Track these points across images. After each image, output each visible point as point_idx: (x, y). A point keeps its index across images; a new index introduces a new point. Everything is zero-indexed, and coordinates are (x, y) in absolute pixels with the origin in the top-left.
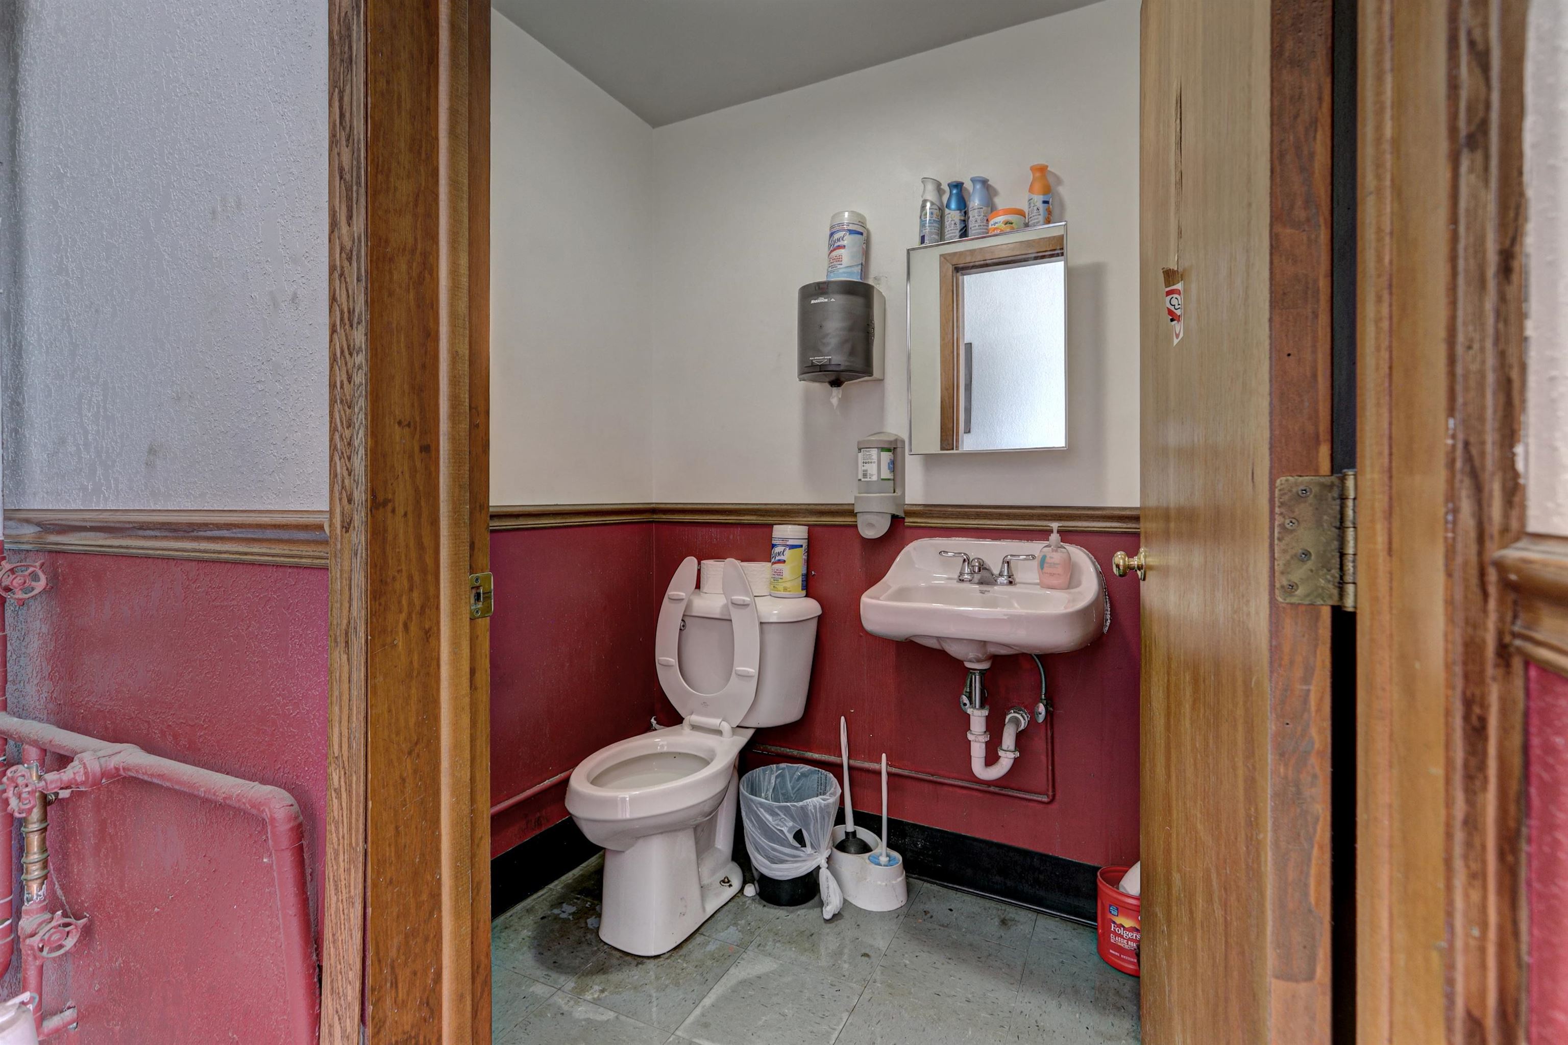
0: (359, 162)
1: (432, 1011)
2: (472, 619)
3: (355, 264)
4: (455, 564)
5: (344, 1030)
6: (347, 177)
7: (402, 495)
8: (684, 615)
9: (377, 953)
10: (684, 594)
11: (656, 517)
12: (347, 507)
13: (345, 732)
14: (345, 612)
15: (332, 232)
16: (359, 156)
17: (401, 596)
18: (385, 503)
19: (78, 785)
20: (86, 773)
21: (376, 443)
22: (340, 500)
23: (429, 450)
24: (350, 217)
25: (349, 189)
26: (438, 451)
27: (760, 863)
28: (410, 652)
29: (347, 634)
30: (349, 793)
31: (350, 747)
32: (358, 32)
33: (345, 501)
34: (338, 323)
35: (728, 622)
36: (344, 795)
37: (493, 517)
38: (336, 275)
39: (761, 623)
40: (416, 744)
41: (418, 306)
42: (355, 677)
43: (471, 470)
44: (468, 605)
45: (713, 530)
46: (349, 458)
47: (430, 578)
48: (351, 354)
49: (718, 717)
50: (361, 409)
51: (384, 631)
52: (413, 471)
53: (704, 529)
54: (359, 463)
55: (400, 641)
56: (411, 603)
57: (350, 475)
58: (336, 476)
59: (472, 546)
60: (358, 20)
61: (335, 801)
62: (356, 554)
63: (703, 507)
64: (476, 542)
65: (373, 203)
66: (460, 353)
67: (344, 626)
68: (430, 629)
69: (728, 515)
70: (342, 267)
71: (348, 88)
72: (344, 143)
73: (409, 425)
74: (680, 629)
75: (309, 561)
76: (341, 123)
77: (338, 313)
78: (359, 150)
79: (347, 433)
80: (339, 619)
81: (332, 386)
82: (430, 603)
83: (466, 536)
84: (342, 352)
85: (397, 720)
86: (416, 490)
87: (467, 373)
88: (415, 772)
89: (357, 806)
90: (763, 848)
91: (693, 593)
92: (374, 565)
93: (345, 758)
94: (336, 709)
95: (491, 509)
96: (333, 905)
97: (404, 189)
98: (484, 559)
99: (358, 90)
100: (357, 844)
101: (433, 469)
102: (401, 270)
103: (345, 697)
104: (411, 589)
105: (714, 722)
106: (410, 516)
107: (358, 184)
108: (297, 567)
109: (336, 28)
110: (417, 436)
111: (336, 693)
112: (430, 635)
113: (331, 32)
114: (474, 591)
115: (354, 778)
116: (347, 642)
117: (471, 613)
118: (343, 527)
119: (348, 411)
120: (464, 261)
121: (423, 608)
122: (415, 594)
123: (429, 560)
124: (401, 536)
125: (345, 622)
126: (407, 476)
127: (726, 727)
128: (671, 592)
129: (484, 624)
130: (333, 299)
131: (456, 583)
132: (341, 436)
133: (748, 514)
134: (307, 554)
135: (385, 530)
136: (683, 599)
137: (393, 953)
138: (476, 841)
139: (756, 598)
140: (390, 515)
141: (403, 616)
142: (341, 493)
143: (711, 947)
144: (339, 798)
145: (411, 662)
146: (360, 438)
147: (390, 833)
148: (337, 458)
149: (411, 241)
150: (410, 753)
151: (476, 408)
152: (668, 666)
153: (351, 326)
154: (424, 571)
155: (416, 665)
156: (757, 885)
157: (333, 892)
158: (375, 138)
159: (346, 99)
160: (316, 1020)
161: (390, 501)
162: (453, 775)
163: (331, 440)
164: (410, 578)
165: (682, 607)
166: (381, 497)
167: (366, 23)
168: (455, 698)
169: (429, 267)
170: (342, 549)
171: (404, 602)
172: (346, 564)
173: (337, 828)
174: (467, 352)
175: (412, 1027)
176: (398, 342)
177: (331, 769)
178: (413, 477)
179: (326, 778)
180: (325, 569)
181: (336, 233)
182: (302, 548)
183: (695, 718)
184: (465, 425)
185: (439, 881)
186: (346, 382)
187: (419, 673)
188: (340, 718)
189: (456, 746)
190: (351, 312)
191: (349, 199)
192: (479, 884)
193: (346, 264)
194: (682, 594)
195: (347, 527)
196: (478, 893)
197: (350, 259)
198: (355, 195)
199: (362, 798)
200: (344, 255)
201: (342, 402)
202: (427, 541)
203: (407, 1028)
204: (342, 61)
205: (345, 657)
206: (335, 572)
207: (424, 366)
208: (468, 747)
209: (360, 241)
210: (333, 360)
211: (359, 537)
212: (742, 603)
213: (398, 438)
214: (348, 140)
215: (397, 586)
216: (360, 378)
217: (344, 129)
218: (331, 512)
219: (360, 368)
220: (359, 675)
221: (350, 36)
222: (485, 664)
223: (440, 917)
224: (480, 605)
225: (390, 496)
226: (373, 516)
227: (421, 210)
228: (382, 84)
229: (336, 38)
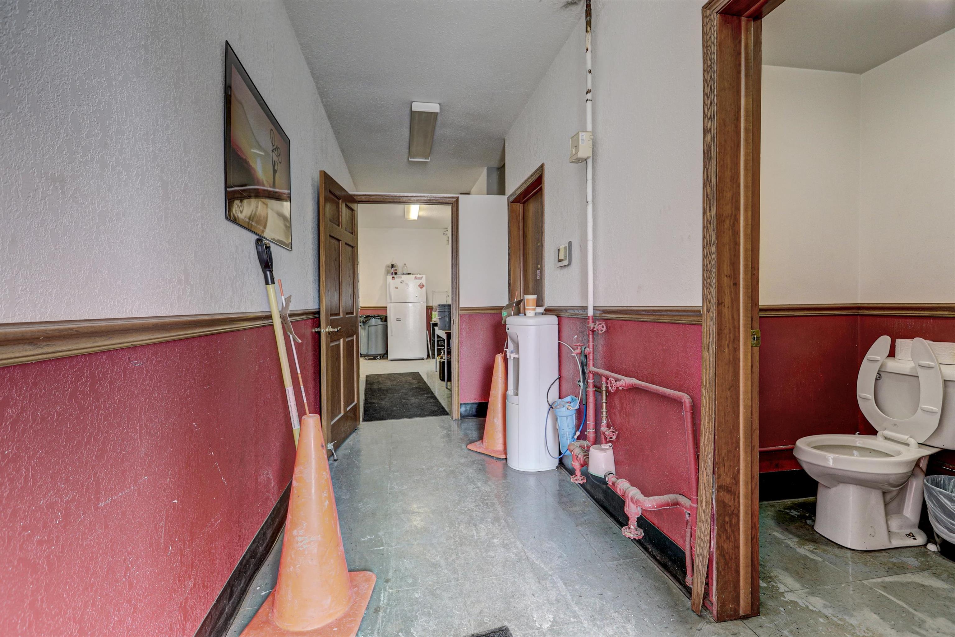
0: (714, 191)
1: (736, 482)
2: (752, 347)
3: (712, 225)
4: (745, 326)
5: (707, 473)
6: (709, 197)
7: (727, 300)
8: (879, 371)
9: (718, 452)
10: (879, 358)
11: (860, 312)
12: (709, 305)
13: (708, 378)
14: (708, 339)
15: (703, 215)
16: (714, 190)
17: (726, 335)
18: (722, 303)
19: (623, 387)
20: (625, 384)
21: (719, 283)
22: (706, 302)
23: (736, 284)
24: (710, 210)
25: (710, 201)
26: (739, 284)
27: (939, 529)
28: (729, 355)
29: (708, 346)
30: (709, 398)
31: (709, 383)
32: (714, 149)
33: (708, 303)
34: (706, 245)
35: (917, 378)
36: (707, 398)
37: (762, 310)
38: (705, 229)
39: (945, 380)
40: (731, 387)
41: (733, 235)
42: (711, 360)
43: (752, 291)
44: (750, 342)
45: (909, 321)
46: (710, 289)
47: (737, 330)
48: (710, 255)
49: (907, 435)
50: (714, 273)
51: (721, 346)
52: (731, 292)
53: (900, 320)
54: (713, 291)
55: (726, 350)
56: (730, 337)
57: (710, 294)
58: (705, 294)
59: (752, 319)
60: (714, 146)
61: (704, 400)
62: (712, 320)
63: (900, 305)
64: (754, 318)
65: (718, 204)
66: (748, 248)
67: (707, 344)
68: (736, 348)
69: (921, 311)
70: (707, 227)
71: (710, 167)
72: (708, 186)
73: (729, 277)
74: (876, 379)
75: (695, 322)
76: (707, 179)
77: (706, 242)
78: (714, 187)
79: (709, 281)
80: (705, 340)
81: (704, 265)
82: (736, 339)
83: (750, 316)
84: (707, 254)
85: (725, 377)
86: (732, 299)
87: (751, 255)
88: (731, 396)
89: (712, 402)
90: (942, 520)
91: (886, 359)
92: (718, 324)
93: (708, 386)
94: (705, 370)
95: (760, 307)
96: (704, 433)
97: (728, 195)
98: (756, 325)
99: (714, 168)
100: (712, 414)
101: (737, 291)
102: (727, 224)
103: (708, 367)
104: (730, 333)
105: (904, 437)
106: (730, 308)
107: (713, 199)
108: (690, 324)
109: (706, 148)
110: (732, 280)
111: (705, 365)
112: (736, 350)
113: (704, 150)
114: (753, 336)
115: (711, 393)
116: (708, 349)
117: (752, 344)
118: (707, 311)
119: (709, 273)
120: (750, 214)
121: (734, 340)
122: (731, 335)
123: (736, 323)
124: (727, 315)
125: (708, 342)
126: (729, 293)
127: (912, 442)
128: (869, 355)
129: (757, 349)
130: (704, 237)
131: (746, 332)
132: (707, 282)
133: (940, 311)
134: (694, 319)
135: (722, 313)
136: (878, 361)
137: (723, 454)
138: (753, 430)
139: (941, 365)
140: (723, 307)
141: (727, 342)
142: (706, 300)
143: (894, 560)
144: (706, 399)
145: (730, 359)
146: (714, 282)
147: (723, 414)
148: (705, 289)
149: (730, 213)
150: (729, 389)
151: (754, 268)
152: (866, 399)
153: (710, 245)
154: (734, 327)
155: (731, 359)
156: (938, 546)
157: (703, 429)
158: (719, 182)
159: (709, 171)
160: (698, 470)
161: (723, 303)
162: (744, 401)
163: (703, 283)
164: (730, 329)
165: (877, 367)
166: (720, 302)
167: (716, 145)
168: (745, 374)
169: (736, 220)
170: (706, 319)
171: (727, 337)
172: (708, 324)
173: (705, 409)
174: (751, 247)
175: (730, 484)
176: (726, 248)
177: (703, 389)
178: (731, 294)
179: (701, 391)
180: (701, 325)
181: (705, 216)
182: (692, 318)
183: (888, 433)
184: (750, 275)
185: (739, 438)
186: (708, 264)
187: (732, 363)
188: (706, 373)
189: (745, 392)
190: (710, 241)
191: (710, 204)
192: (754, 446)
193: (709, 225)
194: (878, 358)
195: (708, 311)
196: (754, 449)
197: (710, 224)
198: (712, 202)
199: (714, 400)
200: (708, 223)
201: (707, 270)
202: (735, 317)
203: (728, 483)
204: (708, 159)
205: (708, 354)
206: (704, 326)
207: (735, 255)
208: (750, 393)
209: (714, 217)
210: (704, 257)
211: (713, 314)
212: (928, 366)
213: (726, 281)
214: (709, 185)
215: (725, 331)
216: (713, 263)
217: (708, 181)
218: (703, 306)
219: (714, 259)
220: (713, 359)
221: (710, 150)
222: (757, 364)
223: (739, 451)
224: (755, 342)
225: (723, 301)
226: (718, 307)
227: (734, 200)
228: (722, 162)
229: (706, 151)
